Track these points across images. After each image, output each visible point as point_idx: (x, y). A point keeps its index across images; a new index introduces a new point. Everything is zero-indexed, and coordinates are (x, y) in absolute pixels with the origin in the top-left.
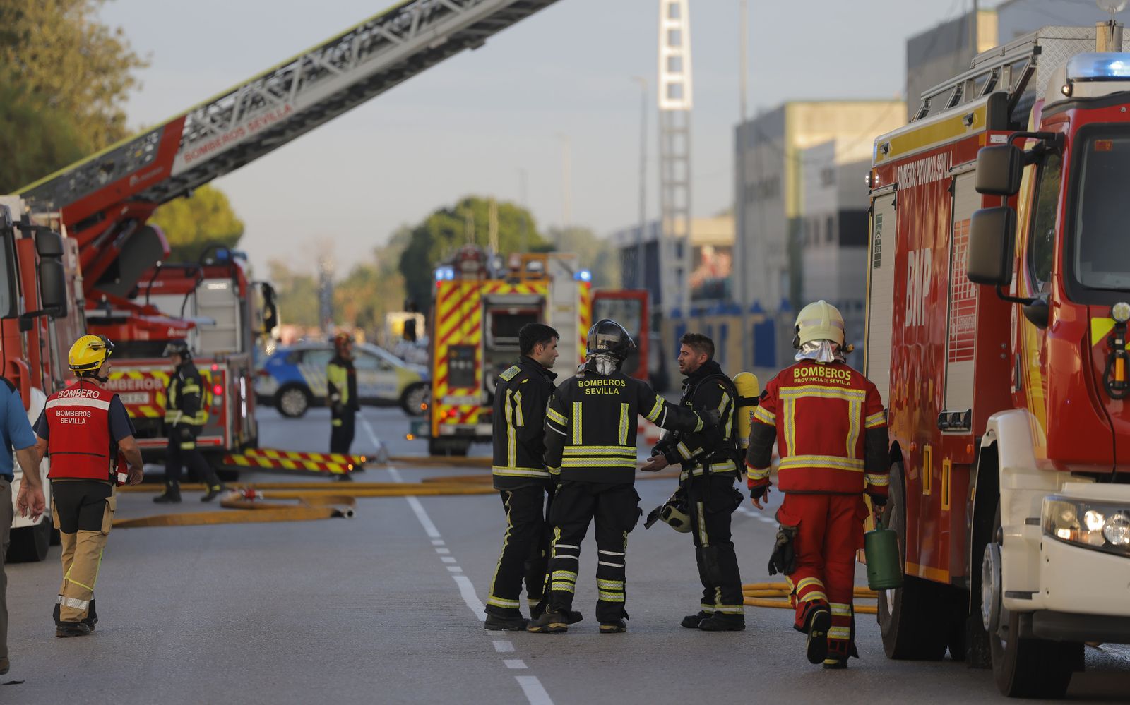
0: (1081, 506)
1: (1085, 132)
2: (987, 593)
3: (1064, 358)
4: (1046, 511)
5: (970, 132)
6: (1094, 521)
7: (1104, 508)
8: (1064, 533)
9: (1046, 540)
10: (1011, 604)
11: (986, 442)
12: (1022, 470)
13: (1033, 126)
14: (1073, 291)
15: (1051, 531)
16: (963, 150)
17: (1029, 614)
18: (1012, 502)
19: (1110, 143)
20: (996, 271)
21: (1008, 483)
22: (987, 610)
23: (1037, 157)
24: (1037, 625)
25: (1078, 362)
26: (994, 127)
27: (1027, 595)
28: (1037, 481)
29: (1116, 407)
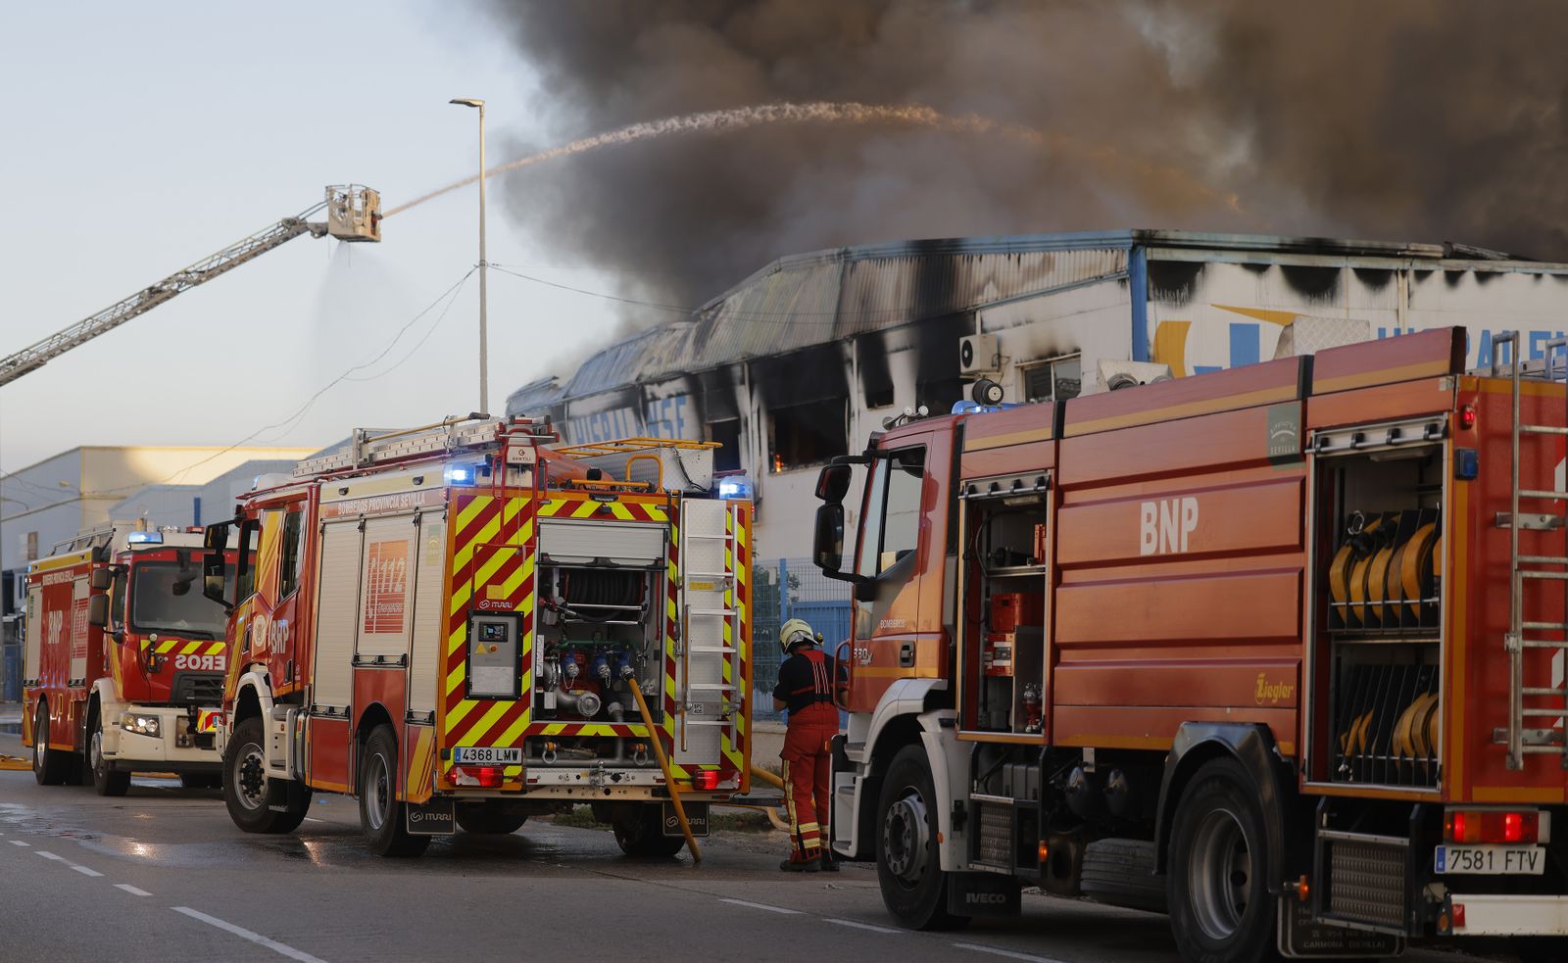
0: (136, 717)
1: (136, 564)
2: (93, 754)
3: (130, 656)
4: (122, 720)
5: (83, 562)
6: (142, 723)
7: (145, 717)
8: (130, 728)
9: (122, 731)
10: (105, 757)
11: (93, 691)
12: (111, 703)
13: (113, 561)
14: (133, 629)
15: (124, 727)
16: (79, 570)
17: (114, 762)
18: (106, 716)
19: (147, 569)
20: (101, 620)
21: (104, 708)
22: (94, 763)
23: (116, 573)
24: (118, 765)
25: (135, 658)
26: (95, 561)
27: (114, 754)
28: (116, 707)
29: (149, 675)
